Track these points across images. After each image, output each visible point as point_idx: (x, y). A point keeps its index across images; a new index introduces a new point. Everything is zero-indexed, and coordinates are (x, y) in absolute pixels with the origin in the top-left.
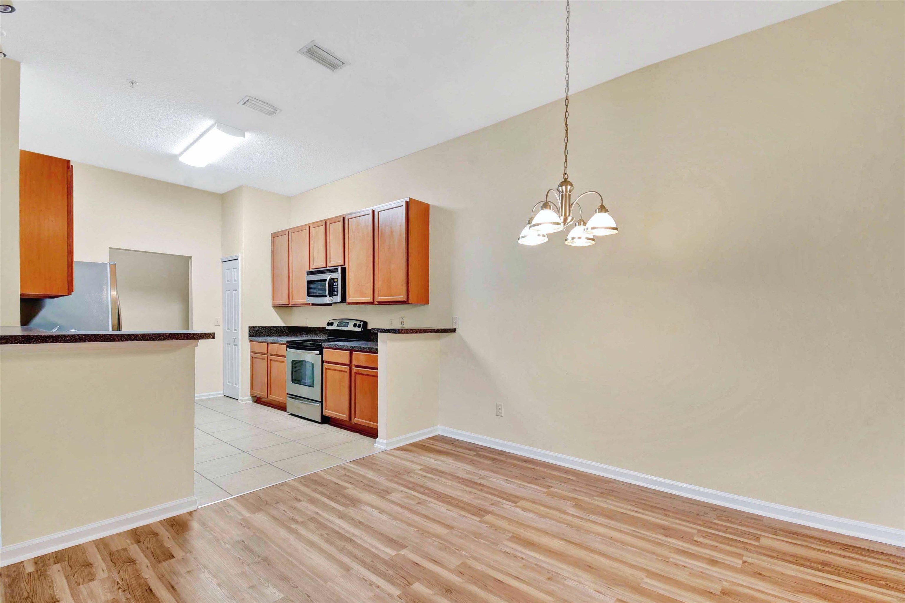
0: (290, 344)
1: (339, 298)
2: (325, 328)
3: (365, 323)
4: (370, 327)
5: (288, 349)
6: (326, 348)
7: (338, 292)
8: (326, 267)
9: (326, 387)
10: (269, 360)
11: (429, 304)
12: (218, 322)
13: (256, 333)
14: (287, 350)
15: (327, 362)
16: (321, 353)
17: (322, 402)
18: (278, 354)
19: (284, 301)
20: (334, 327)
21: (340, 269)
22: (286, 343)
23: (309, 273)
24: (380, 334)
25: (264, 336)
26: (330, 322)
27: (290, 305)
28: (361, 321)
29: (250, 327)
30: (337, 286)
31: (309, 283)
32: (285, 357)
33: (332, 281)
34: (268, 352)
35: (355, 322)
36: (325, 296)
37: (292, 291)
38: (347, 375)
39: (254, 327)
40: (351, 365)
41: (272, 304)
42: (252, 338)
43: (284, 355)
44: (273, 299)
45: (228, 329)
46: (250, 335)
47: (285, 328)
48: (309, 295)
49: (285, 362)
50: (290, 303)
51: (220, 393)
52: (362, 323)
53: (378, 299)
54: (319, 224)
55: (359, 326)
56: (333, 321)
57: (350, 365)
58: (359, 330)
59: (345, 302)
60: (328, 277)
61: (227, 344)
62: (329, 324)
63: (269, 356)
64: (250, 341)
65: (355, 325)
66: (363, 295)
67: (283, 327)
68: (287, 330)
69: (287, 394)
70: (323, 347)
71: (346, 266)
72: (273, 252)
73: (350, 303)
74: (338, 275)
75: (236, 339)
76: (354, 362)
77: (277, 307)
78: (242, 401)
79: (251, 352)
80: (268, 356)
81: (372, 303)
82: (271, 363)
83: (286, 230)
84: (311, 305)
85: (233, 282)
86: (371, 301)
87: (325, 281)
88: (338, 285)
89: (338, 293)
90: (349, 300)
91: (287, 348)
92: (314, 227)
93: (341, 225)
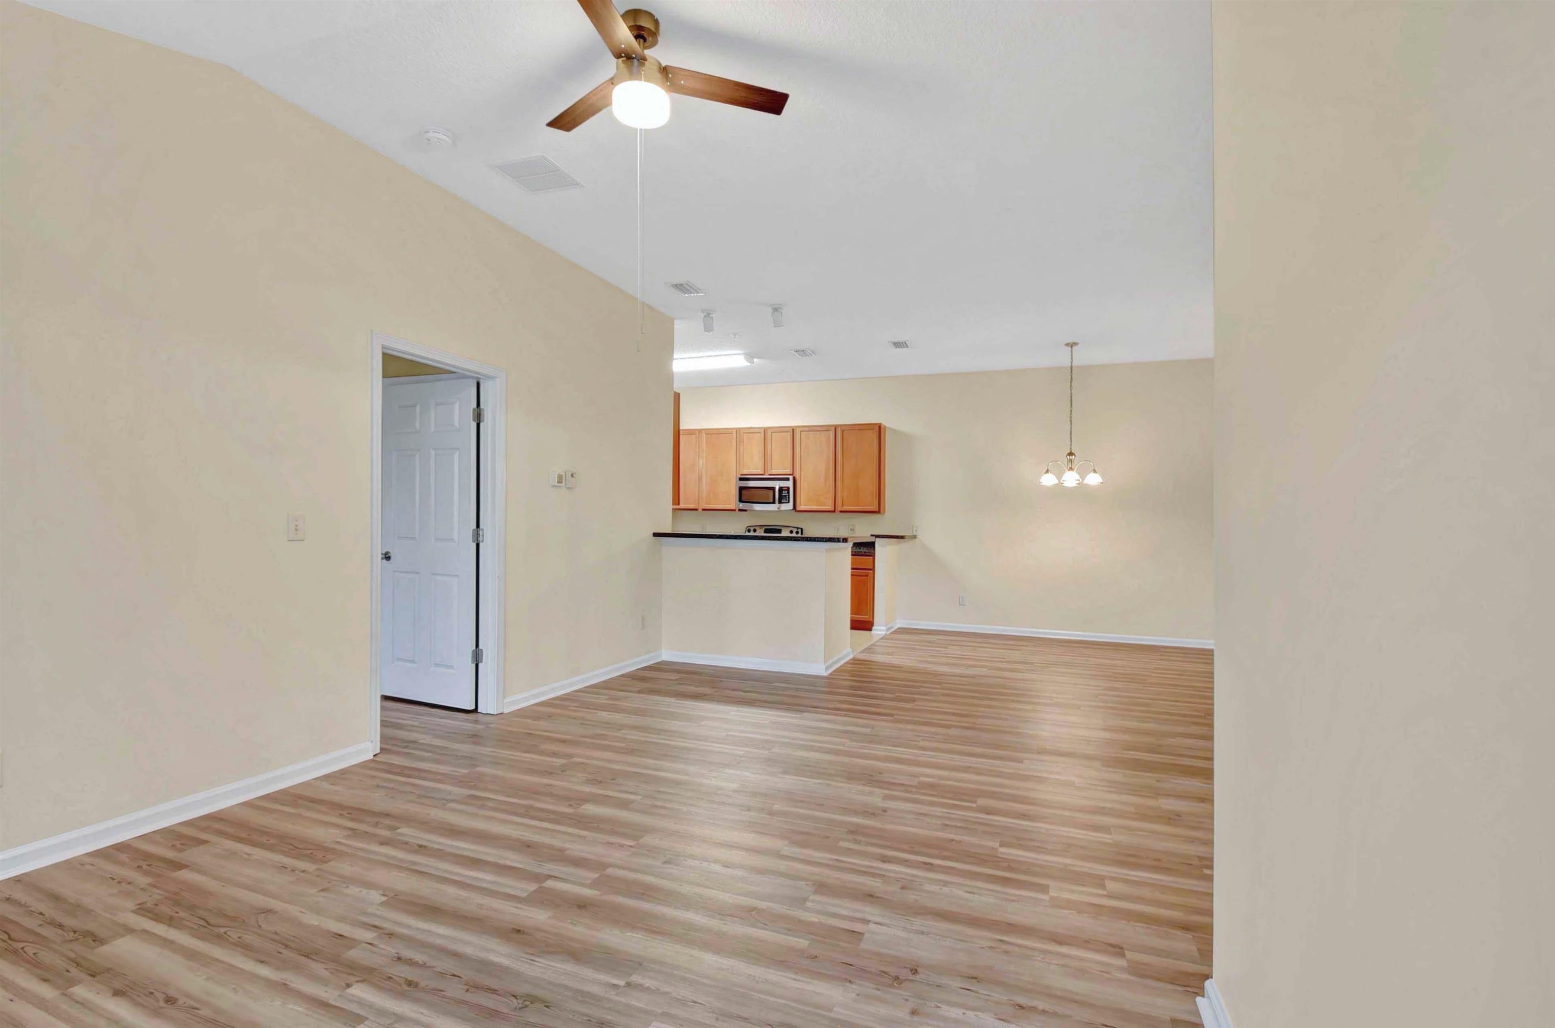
1: (790, 506)
21: (791, 477)
23: (741, 479)
28: (798, 528)
30: (788, 494)
31: (741, 489)
35: (792, 529)
53: (839, 508)
60: (777, 485)
66: (821, 503)
74: (790, 484)
81: (834, 511)
86: (833, 509)
87: (773, 489)
92: (744, 433)
93: (789, 435)
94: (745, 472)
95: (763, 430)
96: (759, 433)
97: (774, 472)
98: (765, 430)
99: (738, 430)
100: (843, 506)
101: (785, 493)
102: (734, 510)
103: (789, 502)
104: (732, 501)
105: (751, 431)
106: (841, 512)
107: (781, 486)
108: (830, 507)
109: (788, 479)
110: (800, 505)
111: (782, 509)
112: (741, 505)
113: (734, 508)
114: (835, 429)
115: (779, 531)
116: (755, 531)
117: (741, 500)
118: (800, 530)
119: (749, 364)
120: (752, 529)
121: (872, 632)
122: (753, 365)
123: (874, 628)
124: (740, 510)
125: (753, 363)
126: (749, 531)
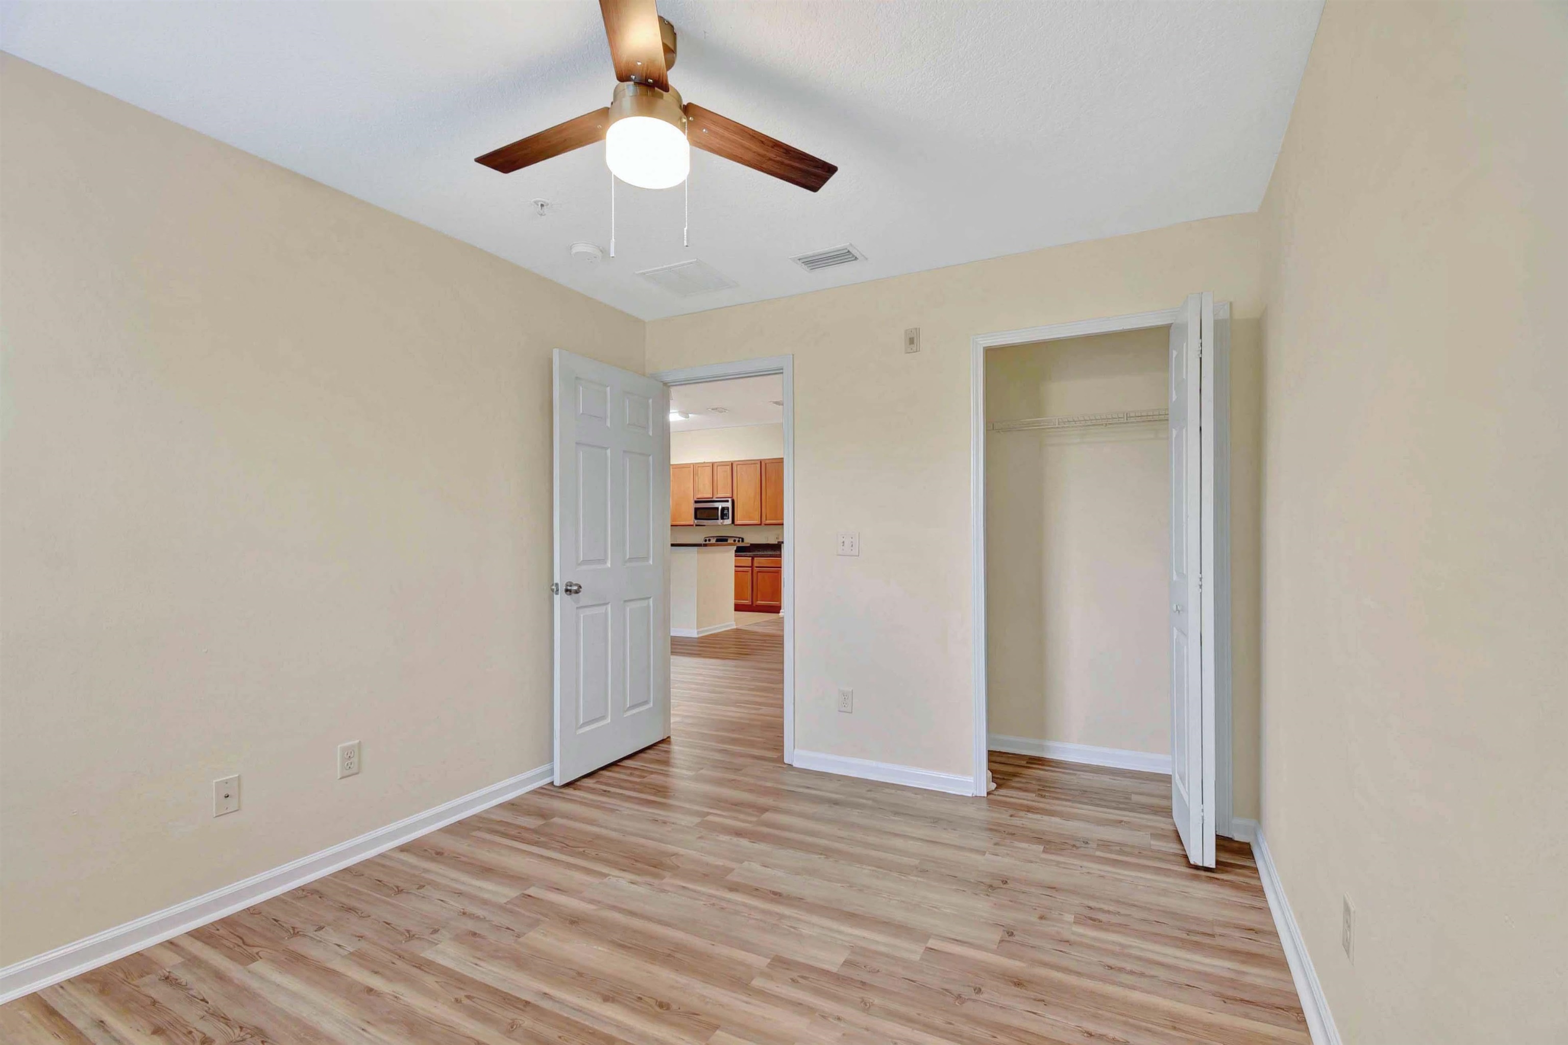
1: (729, 521)
8: (712, 498)
21: (730, 500)
23: (696, 502)
28: (739, 538)
31: (696, 509)
33: (723, 509)
35: (736, 539)
37: (677, 515)
38: (749, 574)
54: (707, 465)
57: (752, 567)
60: (721, 505)
66: (751, 518)
71: (734, 497)
73: (737, 525)
74: (729, 505)
76: (756, 564)
81: (760, 524)
86: (759, 523)
87: (717, 508)
88: (728, 511)
92: (698, 467)
93: (729, 468)
94: (699, 496)
95: (711, 464)
96: (709, 466)
97: (719, 495)
98: (713, 464)
99: (694, 465)
100: (766, 520)
101: (726, 512)
102: (692, 525)
103: (728, 518)
104: (691, 520)
105: (703, 465)
106: (765, 525)
107: (723, 506)
108: (757, 522)
109: (728, 501)
110: (737, 520)
111: (725, 523)
112: (696, 522)
113: (692, 524)
114: (761, 462)
115: (726, 540)
116: (709, 540)
117: (696, 518)
118: (740, 540)
119: (684, 419)
120: (707, 539)
121: (780, 614)
122: (687, 419)
123: (781, 611)
124: (696, 525)
125: (688, 417)
126: (706, 541)
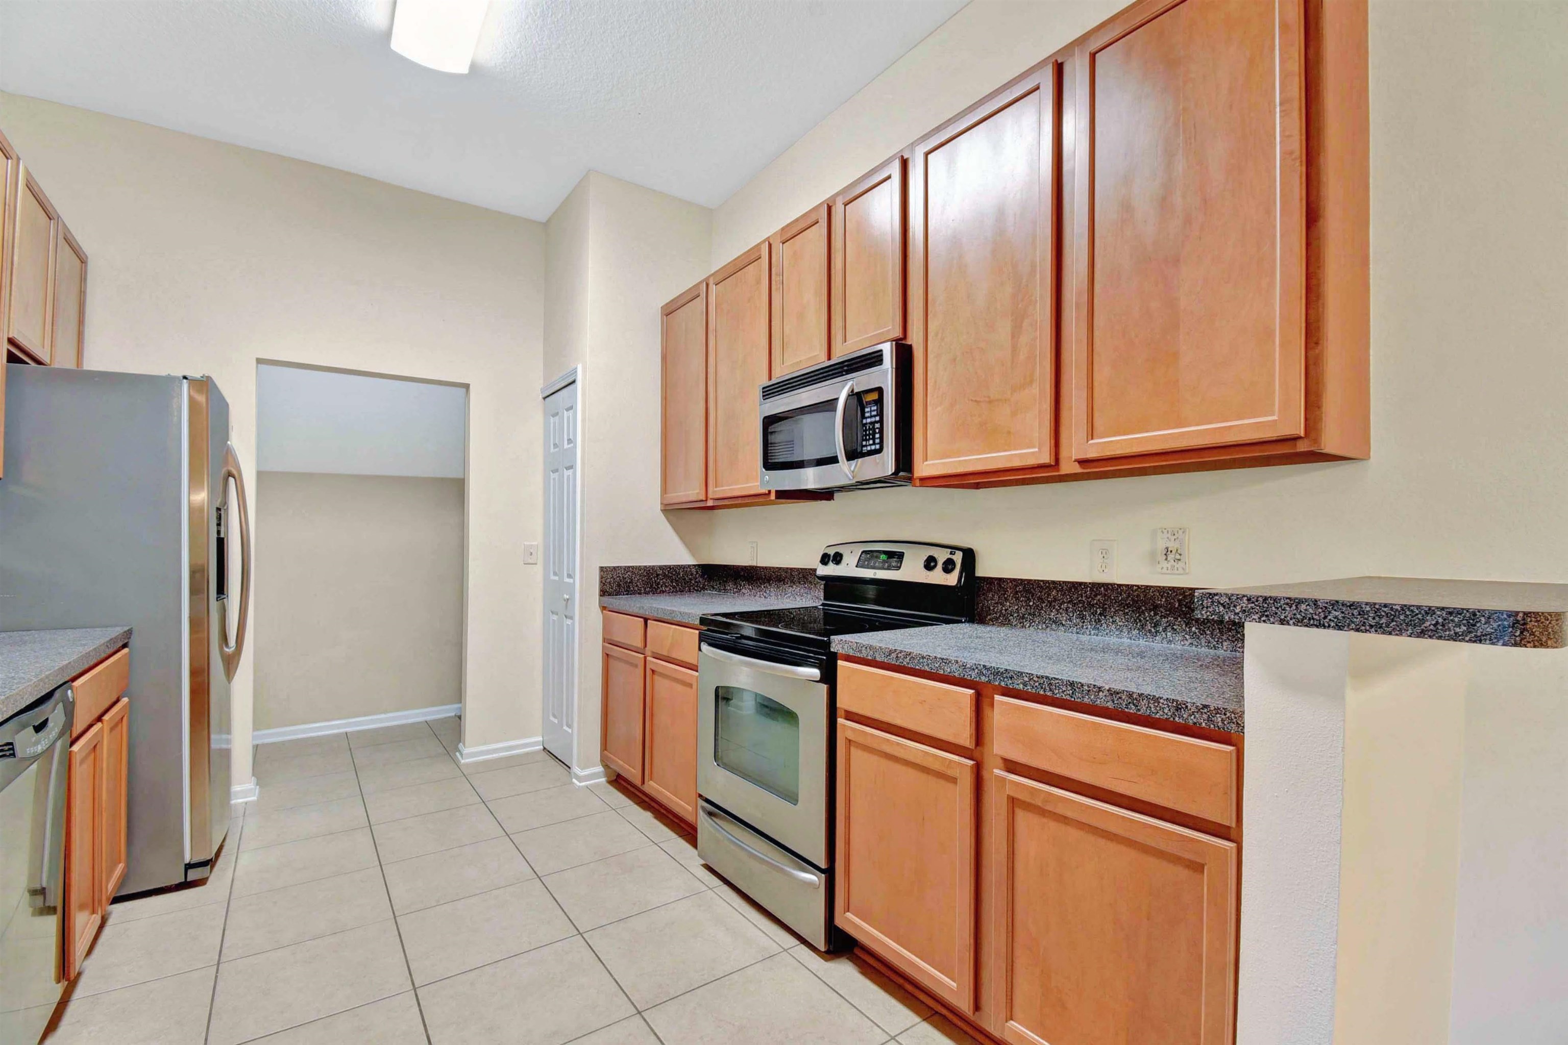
0: (708, 630)
1: (886, 462)
2: (815, 570)
3: (969, 556)
4: (983, 570)
5: (704, 647)
6: (848, 658)
7: (881, 438)
8: (830, 359)
9: (848, 818)
10: (649, 672)
11: (1372, 459)
12: (531, 554)
13: (619, 585)
14: (700, 649)
15: (851, 716)
16: (829, 677)
17: (829, 873)
18: (674, 655)
19: (692, 491)
20: (849, 568)
21: (887, 350)
22: (697, 622)
23: (770, 390)
24: (1254, 631)
25: (640, 594)
26: (831, 552)
27: (710, 503)
29: (602, 569)
30: (877, 418)
32: (694, 668)
33: (858, 403)
34: (645, 646)
35: (930, 552)
36: (833, 460)
37: (716, 461)
38: (960, 792)
39: (615, 568)
40: (982, 754)
41: (661, 504)
42: (607, 599)
43: (692, 660)
44: (664, 490)
45: (555, 574)
46: (603, 593)
47: (694, 570)
48: (769, 465)
49: (694, 687)
50: (710, 495)
51: (533, 742)
52: (958, 557)
53: (1081, 450)
55: (948, 566)
56: (839, 549)
57: (975, 754)
58: (952, 579)
59: (910, 480)
60: (842, 389)
61: (553, 613)
62: (825, 559)
63: (649, 658)
64: (604, 608)
65: (930, 564)
67: (689, 566)
68: (702, 576)
69: (700, 796)
70: (835, 654)
71: (915, 339)
72: (664, 358)
73: (928, 481)
74: (881, 378)
75: (569, 601)
77: (673, 511)
78: (580, 779)
79: (604, 640)
80: (645, 658)
82: (652, 679)
83: (701, 282)
84: (773, 496)
85: (566, 446)
86: (1045, 458)
87: (830, 406)
88: (881, 413)
89: (881, 443)
90: (923, 467)
91: (700, 641)
